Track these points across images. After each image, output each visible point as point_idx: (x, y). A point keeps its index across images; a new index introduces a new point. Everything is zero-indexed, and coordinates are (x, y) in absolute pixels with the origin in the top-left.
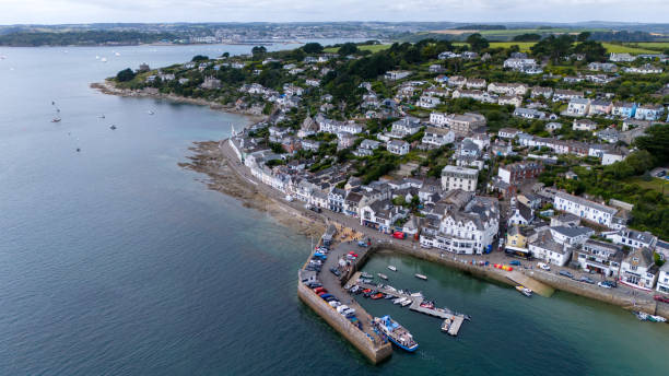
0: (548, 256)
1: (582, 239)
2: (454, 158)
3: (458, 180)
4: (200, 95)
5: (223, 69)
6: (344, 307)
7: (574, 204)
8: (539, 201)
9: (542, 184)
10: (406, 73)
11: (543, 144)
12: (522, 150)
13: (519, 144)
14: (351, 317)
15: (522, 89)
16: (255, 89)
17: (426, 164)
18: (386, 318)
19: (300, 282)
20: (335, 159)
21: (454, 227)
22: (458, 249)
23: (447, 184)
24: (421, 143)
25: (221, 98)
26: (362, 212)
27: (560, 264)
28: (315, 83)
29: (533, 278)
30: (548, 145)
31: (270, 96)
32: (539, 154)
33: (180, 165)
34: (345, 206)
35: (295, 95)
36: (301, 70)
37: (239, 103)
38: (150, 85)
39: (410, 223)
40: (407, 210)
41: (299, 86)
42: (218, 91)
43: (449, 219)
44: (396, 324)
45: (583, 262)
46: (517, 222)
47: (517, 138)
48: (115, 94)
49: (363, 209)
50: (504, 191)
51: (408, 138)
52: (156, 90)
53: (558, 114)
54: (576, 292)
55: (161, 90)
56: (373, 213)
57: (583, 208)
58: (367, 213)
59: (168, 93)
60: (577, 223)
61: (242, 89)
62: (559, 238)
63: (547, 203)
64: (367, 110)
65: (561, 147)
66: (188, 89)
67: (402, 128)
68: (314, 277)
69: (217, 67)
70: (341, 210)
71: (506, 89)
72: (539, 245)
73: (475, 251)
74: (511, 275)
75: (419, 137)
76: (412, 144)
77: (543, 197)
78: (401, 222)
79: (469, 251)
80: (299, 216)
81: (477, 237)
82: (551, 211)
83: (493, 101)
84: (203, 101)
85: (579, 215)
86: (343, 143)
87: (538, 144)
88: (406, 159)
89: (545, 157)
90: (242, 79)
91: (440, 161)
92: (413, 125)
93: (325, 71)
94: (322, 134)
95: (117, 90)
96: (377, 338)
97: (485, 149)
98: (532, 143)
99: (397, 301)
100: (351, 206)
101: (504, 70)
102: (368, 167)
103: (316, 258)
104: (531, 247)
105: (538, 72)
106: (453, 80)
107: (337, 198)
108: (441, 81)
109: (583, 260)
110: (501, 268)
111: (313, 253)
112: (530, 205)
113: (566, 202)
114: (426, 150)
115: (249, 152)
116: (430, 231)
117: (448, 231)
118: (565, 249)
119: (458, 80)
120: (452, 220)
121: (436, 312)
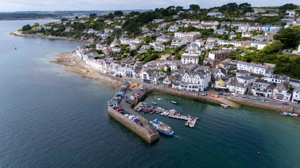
0: (237, 90)
1: (253, 81)
2: (187, 50)
3: (190, 59)
4: (64, 35)
5: (75, 23)
6: (133, 116)
7: (247, 66)
8: (229, 66)
9: (230, 60)
10: (163, 20)
11: (229, 43)
12: (219, 46)
13: (217, 44)
14: (136, 121)
15: (216, 23)
16: (91, 31)
17: (173, 54)
18: (156, 120)
19: (109, 107)
20: (129, 54)
21: (189, 78)
22: (191, 89)
23: (184, 62)
24: (170, 45)
25: (74, 36)
26: (143, 75)
27: (243, 93)
28: (120, 27)
29: (230, 100)
30: (231, 43)
31: (98, 33)
32: (227, 48)
33: (50, 62)
34: (134, 74)
35: (110, 32)
36: (112, 22)
37: (82, 37)
38: (39, 32)
39: (167, 79)
40: (165, 74)
41: (112, 28)
42: (72, 33)
43: (186, 75)
44: (161, 123)
45: (254, 92)
46: (219, 76)
47: (216, 41)
48: (21, 36)
49: (142, 74)
50: (212, 63)
51: (164, 44)
52: (42, 34)
53: (234, 32)
54: (251, 105)
55: (44, 34)
56: (148, 75)
57: (251, 67)
58: (145, 75)
59: (48, 35)
60: (249, 74)
61: (85, 32)
62: (241, 81)
63: (234, 67)
64: (144, 34)
65: (237, 44)
66: (58, 33)
67: (161, 40)
68: (117, 104)
69: (72, 23)
70: (132, 76)
71: (209, 24)
72: (232, 85)
73: (200, 90)
74: (218, 99)
75: (169, 43)
76: (167, 46)
77: (231, 64)
78: (162, 79)
79: (197, 90)
80: (110, 80)
81: (201, 83)
82: (236, 70)
83: (204, 28)
84: (65, 38)
85: (249, 71)
86: (133, 47)
87: (226, 43)
88: (163, 53)
89: (230, 48)
90: (85, 28)
91: (180, 52)
92: (166, 38)
93: (124, 22)
94: (122, 45)
95: (23, 35)
96: (151, 130)
97: (201, 47)
98: (223, 43)
99: (162, 114)
100: (137, 73)
101: (207, 17)
102: (145, 57)
103: (118, 96)
104: (228, 86)
105: (223, 17)
106: (184, 21)
107: (129, 70)
108: (179, 22)
109: (254, 90)
110: (213, 96)
111: (117, 94)
112: (225, 68)
113: (243, 66)
114: (173, 48)
115: (85, 54)
116: (177, 82)
117: (186, 81)
118: (245, 86)
119: (187, 21)
120: (188, 75)
121: (182, 117)
